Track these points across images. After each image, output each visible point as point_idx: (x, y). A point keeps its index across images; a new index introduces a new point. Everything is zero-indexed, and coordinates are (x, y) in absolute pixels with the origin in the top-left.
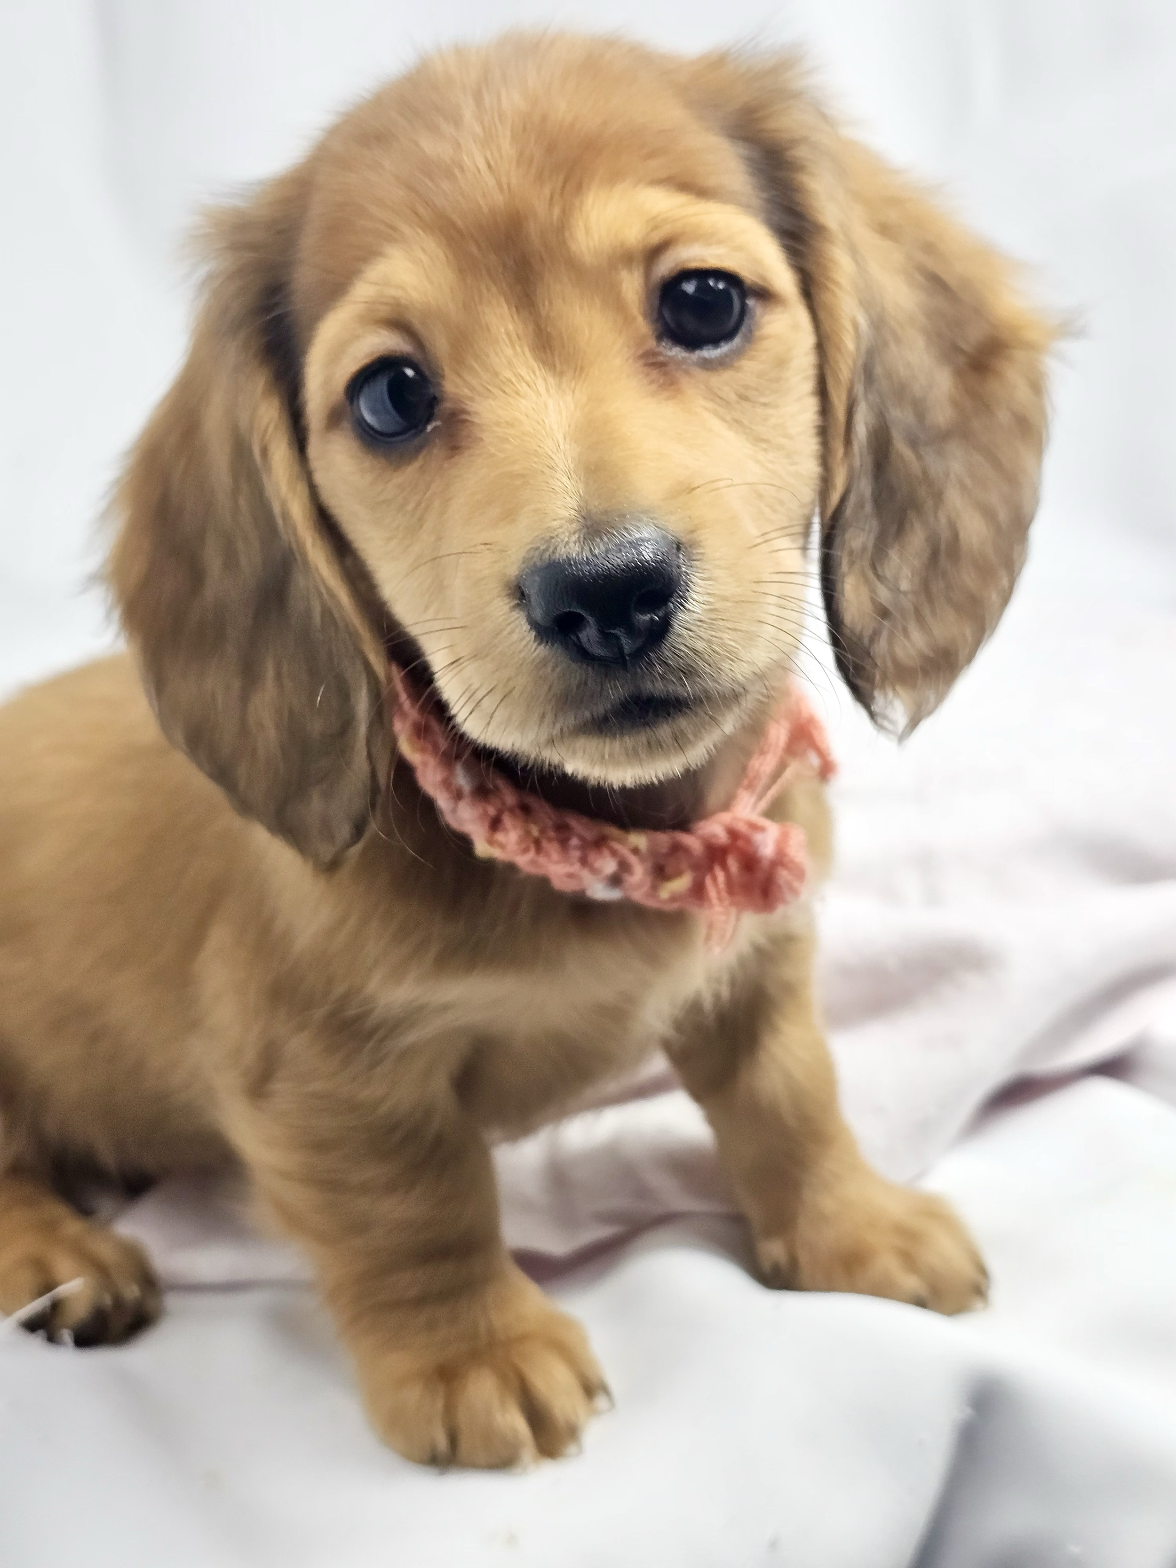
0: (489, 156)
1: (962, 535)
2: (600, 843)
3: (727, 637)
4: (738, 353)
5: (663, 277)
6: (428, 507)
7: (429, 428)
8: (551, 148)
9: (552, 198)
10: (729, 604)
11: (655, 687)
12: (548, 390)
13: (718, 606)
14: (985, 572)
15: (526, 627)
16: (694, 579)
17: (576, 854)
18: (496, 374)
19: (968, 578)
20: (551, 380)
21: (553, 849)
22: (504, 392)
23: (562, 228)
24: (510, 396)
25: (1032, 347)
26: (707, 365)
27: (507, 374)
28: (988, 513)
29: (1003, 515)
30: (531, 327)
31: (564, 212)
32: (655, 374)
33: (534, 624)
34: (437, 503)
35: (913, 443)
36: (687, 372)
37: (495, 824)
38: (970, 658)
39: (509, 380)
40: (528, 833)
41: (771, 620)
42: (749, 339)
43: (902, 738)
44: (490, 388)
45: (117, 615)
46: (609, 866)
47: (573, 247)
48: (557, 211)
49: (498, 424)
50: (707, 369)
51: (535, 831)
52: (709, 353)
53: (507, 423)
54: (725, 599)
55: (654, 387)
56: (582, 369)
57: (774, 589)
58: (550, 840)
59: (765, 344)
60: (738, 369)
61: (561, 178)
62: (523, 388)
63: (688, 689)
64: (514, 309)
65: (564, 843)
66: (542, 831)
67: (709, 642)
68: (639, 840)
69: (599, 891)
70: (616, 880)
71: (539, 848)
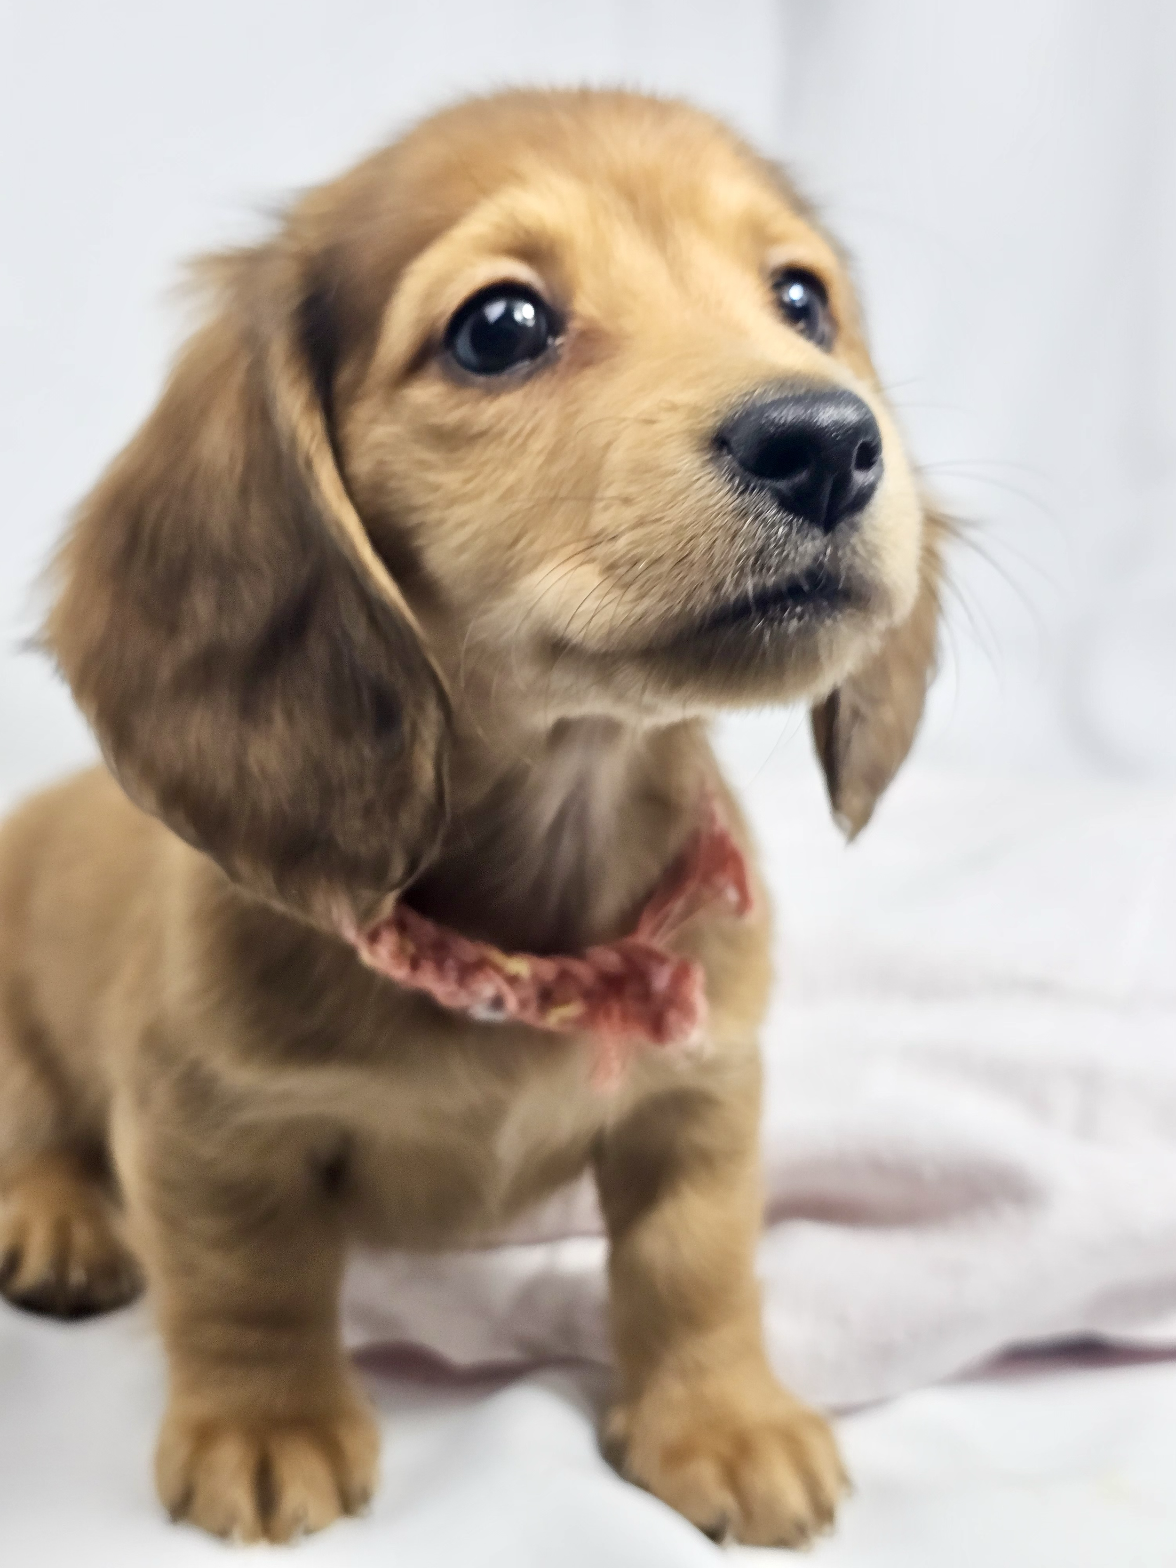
2: (478, 968)
17: (453, 975)
21: (428, 966)
37: (373, 938)
40: (403, 949)
46: (489, 991)
51: (411, 948)
58: (427, 958)
65: (440, 966)
66: (419, 947)
68: (520, 966)
69: (481, 1012)
70: (498, 1003)
71: (415, 965)
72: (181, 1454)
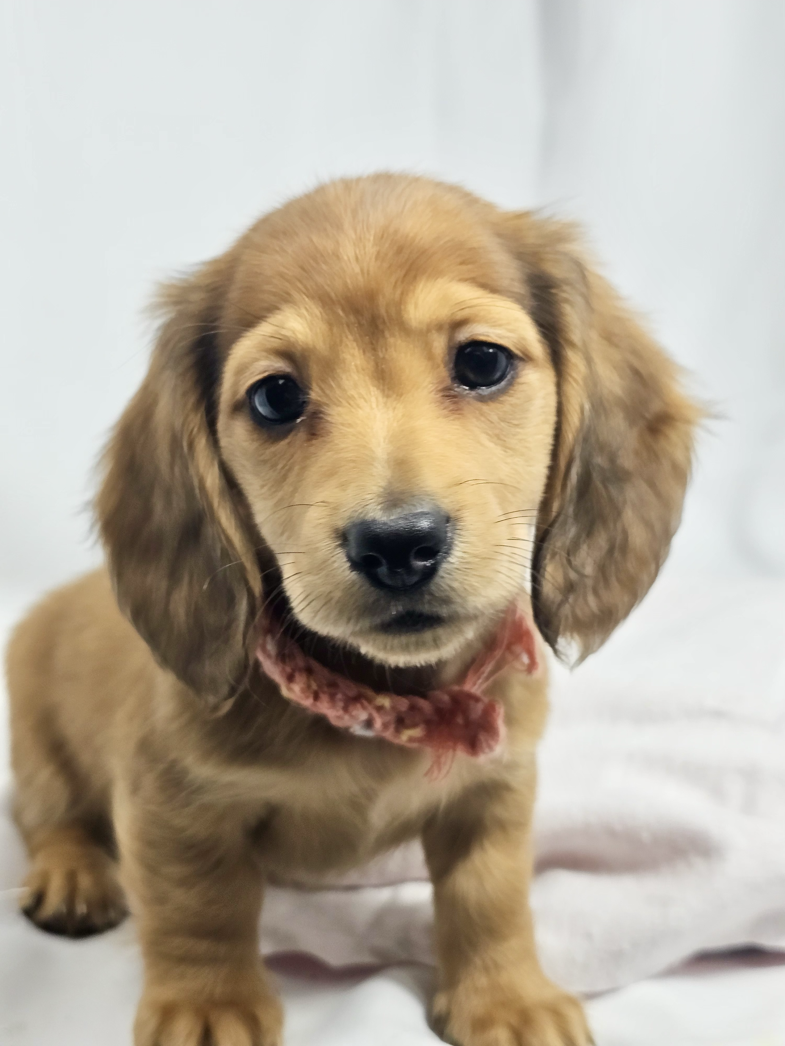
0: (358, 252)
1: (630, 538)
2: (357, 699)
3: (474, 581)
4: (503, 392)
5: (460, 342)
6: (290, 470)
7: (299, 420)
8: (400, 250)
9: (396, 283)
10: (477, 560)
11: (426, 608)
12: (377, 406)
13: (470, 560)
14: (642, 562)
15: (345, 559)
16: (456, 542)
17: (341, 704)
18: (344, 390)
19: (631, 565)
20: (381, 399)
21: (324, 698)
22: (350, 404)
23: (399, 304)
24: (352, 406)
25: (688, 422)
26: (482, 399)
27: (352, 392)
28: (648, 525)
29: (658, 526)
30: (372, 363)
31: (402, 294)
32: (447, 402)
33: (350, 559)
34: (296, 468)
35: (605, 481)
36: (469, 403)
37: (290, 678)
38: (626, 614)
39: (353, 396)
40: (309, 687)
41: (504, 570)
42: (511, 384)
43: (572, 668)
44: (341, 400)
45: (98, 527)
46: (363, 716)
47: (406, 316)
48: (398, 292)
49: (343, 424)
50: (481, 401)
51: (314, 686)
52: (485, 391)
53: (349, 424)
54: (476, 556)
55: (445, 412)
56: (401, 395)
57: (507, 551)
58: (324, 693)
59: (521, 387)
60: (502, 402)
61: (403, 272)
62: (361, 402)
63: (444, 611)
64: (361, 351)
65: (332, 697)
66: (319, 686)
67: (461, 583)
68: (385, 701)
69: (358, 730)
70: (369, 724)
71: (316, 697)
72: (152, 1024)
